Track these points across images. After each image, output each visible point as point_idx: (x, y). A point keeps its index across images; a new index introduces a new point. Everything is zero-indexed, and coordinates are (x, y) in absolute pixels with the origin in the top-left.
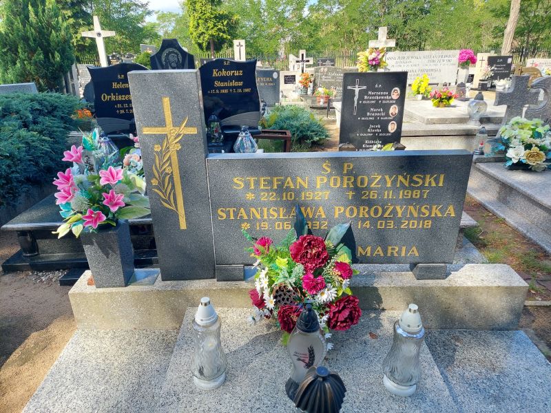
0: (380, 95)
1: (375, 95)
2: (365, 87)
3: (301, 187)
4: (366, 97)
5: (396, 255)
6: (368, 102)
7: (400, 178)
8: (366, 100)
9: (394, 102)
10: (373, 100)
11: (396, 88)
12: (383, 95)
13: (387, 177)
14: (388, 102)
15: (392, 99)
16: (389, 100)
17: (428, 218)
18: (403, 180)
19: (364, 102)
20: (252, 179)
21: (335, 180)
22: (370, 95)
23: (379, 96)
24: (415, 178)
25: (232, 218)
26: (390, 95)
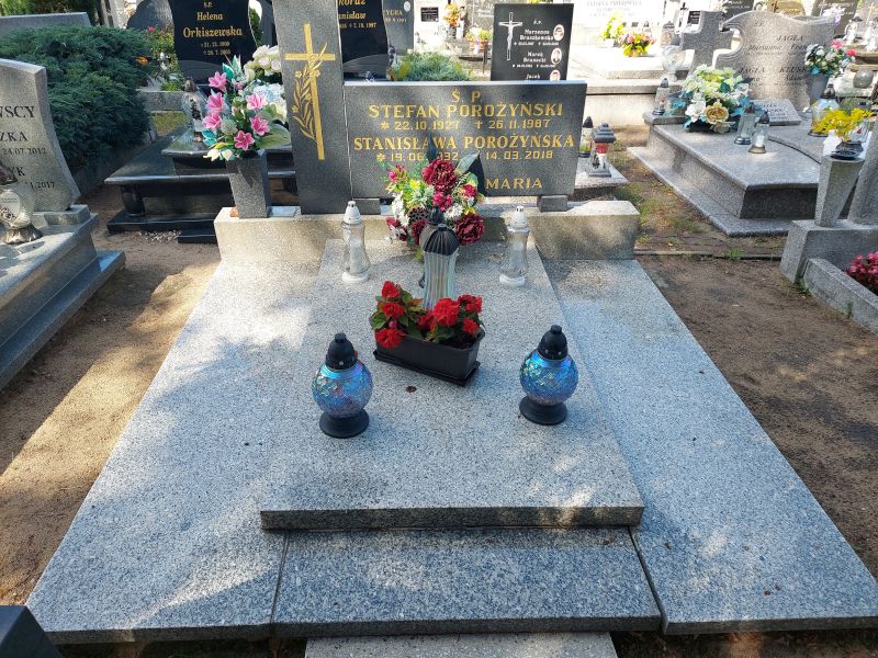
0: (541, 35)
1: (533, 35)
2: (520, 24)
3: (433, 115)
4: (522, 37)
5: (521, 187)
6: (524, 44)
7: (523, 107)
8: (523, 41)
10: (531, 41)
11: (560, 26)
12: (544, 35)
13: (511, 106)
14: (549, 44)
15: (554, 41)
16: (551, 41)
17: (550, 148)
18: (526, 109)
19: (520, 44)
20: (387, 107)
21: (465, 109)
22: (527, 35)
23: (538, 36)
24: (536, 107)
25: (368, 148)
26: (551, 34)
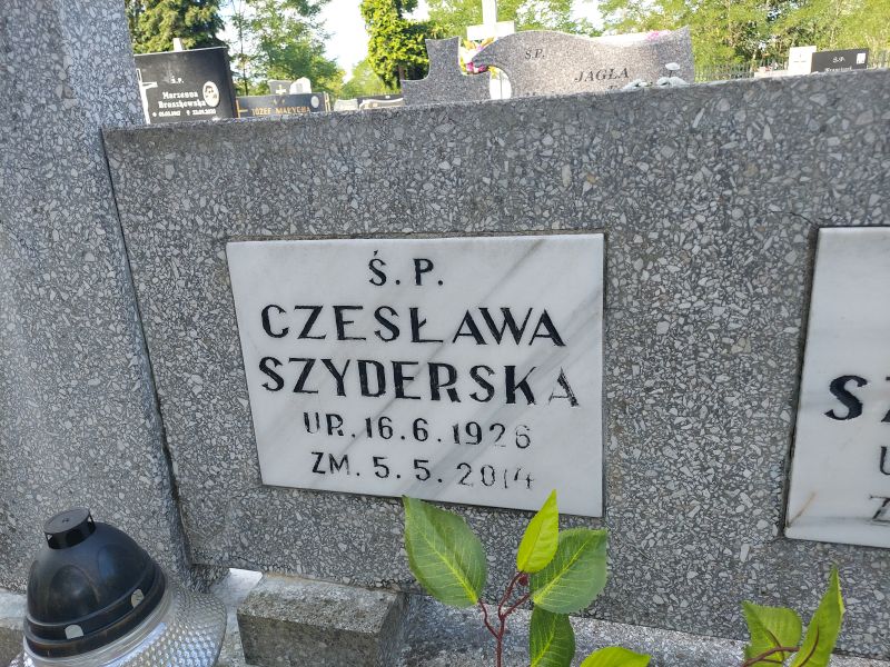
0: (187, 100)
1: (176, 100)
2: (154, 85)
4: (161, 105)
6: (167, 114)
8: (164, 110)
9: (214, 112)
10: (175, 109)
11: (209, 83)
12: (191, 99)
14: (201, 112)
15: (208, 107)
16: (203, 108)
19: (161, 114)
22: (167, 101)
23: (184, 100)
26: (201, 98)
